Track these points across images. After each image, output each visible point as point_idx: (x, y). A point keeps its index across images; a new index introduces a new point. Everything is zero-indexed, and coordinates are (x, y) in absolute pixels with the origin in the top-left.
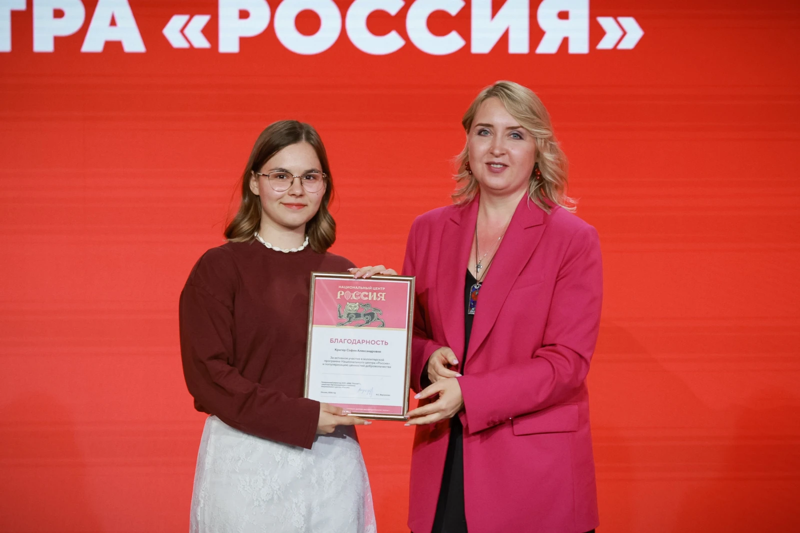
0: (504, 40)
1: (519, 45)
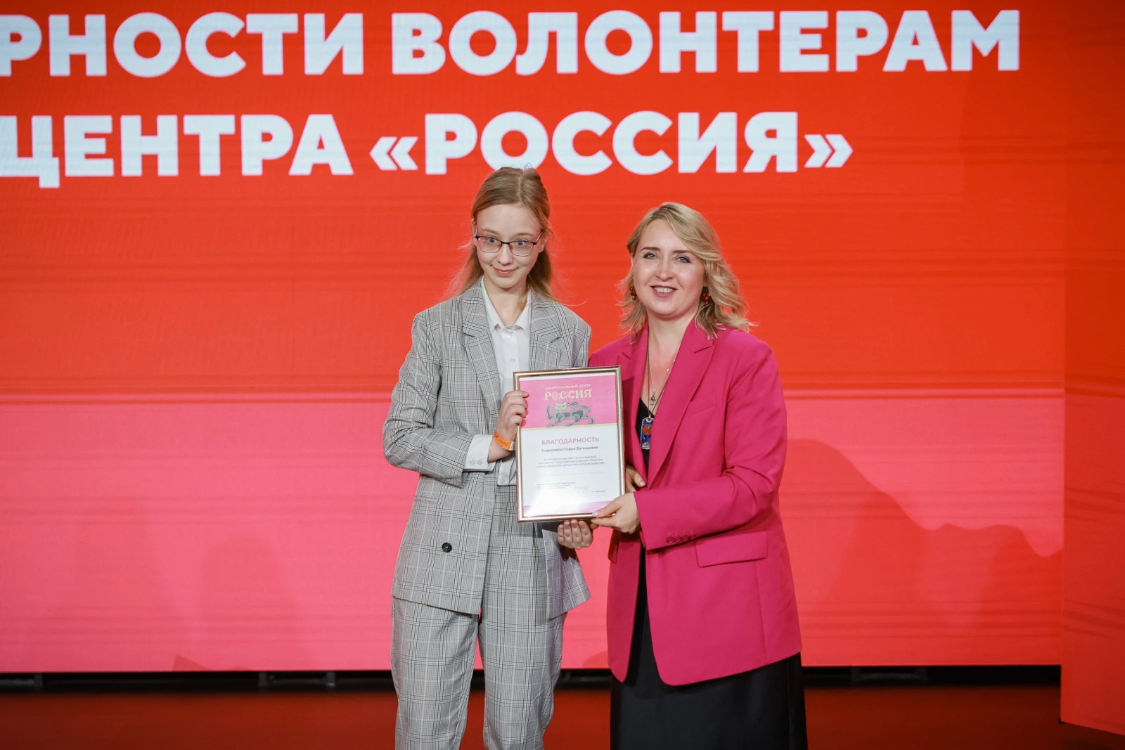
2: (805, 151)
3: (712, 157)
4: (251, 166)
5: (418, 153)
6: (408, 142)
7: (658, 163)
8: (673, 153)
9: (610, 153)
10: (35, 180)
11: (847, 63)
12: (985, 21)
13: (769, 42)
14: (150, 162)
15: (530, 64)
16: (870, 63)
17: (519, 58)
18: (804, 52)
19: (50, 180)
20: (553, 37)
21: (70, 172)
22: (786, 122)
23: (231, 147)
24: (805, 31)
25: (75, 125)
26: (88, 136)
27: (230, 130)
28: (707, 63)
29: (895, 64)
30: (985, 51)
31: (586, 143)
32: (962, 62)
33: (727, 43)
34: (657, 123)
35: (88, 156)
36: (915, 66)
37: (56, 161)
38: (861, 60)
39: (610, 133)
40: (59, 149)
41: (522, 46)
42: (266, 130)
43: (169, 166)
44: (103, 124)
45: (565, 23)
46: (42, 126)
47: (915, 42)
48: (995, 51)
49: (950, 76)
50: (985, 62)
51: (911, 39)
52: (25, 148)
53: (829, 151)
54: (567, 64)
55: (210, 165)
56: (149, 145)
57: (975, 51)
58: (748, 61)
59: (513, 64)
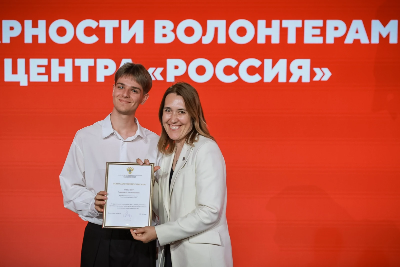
0: (277, 77)
1: (282, 79)
2: (313, 74)
3: (277, 76)
4: (100, 78)
5: (164, 74)
6: (160, 70)
7: (256, 78)
8: (262, 75)
9: (238, 75)
10: (18, 83)
11: (330, 40)
12: (385, 24)
13: (300, 32)
14: (62, 76)
15: (207, 40)
16: (340, 40)
17: (203, 38)
18: (314, 36)
19: (24, 83)
20: (216, 29)
21: (32, 80)
22: (306, 63)
23: (92, 70)
24: (314, 28)
25: (34, 62)
26: (39, 66)
27: (92, 64)
28: (276, 40)
29: (349, 40)
30: (384, 36)
31: (228, 70)
32: (375, 40)
33: (284, 32)
34: (256, 63)
35: (39, 74)
36: (357, 41)
37: (26, 76)
38: (336, 39)
39: (238, 66)
40: (27, 71)
41: (204, 33)
42: (106, 64)
43: (69, 78)
44: (44, 62)
45: (221, 24)
46: (21, 62)
47: (357, 32)
48: (388, 36)
49: (370, 45)
50: (384, 40)
51: (355, 31)
52: (15, 71)
53: (322, 74)
54: (222, 40)
55: (84, 77)
56: (62, 70)
57: (380, 36)
58: (292, 39)
59: (201, 40)
